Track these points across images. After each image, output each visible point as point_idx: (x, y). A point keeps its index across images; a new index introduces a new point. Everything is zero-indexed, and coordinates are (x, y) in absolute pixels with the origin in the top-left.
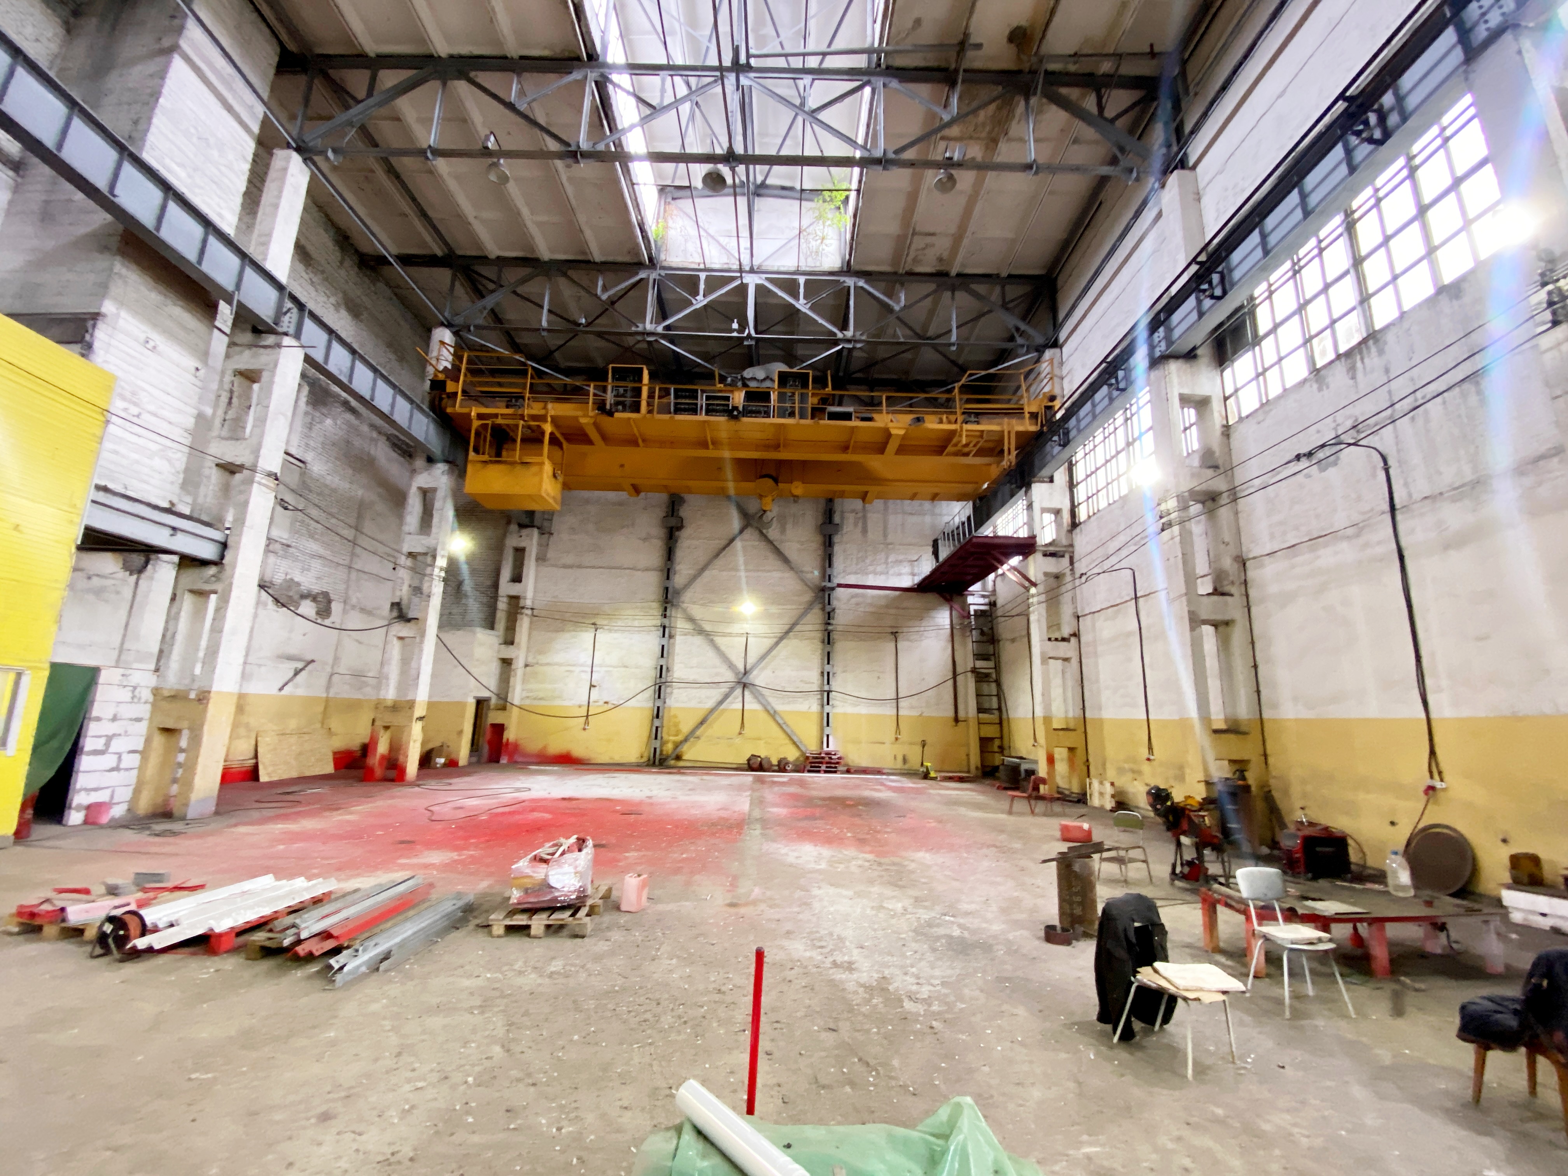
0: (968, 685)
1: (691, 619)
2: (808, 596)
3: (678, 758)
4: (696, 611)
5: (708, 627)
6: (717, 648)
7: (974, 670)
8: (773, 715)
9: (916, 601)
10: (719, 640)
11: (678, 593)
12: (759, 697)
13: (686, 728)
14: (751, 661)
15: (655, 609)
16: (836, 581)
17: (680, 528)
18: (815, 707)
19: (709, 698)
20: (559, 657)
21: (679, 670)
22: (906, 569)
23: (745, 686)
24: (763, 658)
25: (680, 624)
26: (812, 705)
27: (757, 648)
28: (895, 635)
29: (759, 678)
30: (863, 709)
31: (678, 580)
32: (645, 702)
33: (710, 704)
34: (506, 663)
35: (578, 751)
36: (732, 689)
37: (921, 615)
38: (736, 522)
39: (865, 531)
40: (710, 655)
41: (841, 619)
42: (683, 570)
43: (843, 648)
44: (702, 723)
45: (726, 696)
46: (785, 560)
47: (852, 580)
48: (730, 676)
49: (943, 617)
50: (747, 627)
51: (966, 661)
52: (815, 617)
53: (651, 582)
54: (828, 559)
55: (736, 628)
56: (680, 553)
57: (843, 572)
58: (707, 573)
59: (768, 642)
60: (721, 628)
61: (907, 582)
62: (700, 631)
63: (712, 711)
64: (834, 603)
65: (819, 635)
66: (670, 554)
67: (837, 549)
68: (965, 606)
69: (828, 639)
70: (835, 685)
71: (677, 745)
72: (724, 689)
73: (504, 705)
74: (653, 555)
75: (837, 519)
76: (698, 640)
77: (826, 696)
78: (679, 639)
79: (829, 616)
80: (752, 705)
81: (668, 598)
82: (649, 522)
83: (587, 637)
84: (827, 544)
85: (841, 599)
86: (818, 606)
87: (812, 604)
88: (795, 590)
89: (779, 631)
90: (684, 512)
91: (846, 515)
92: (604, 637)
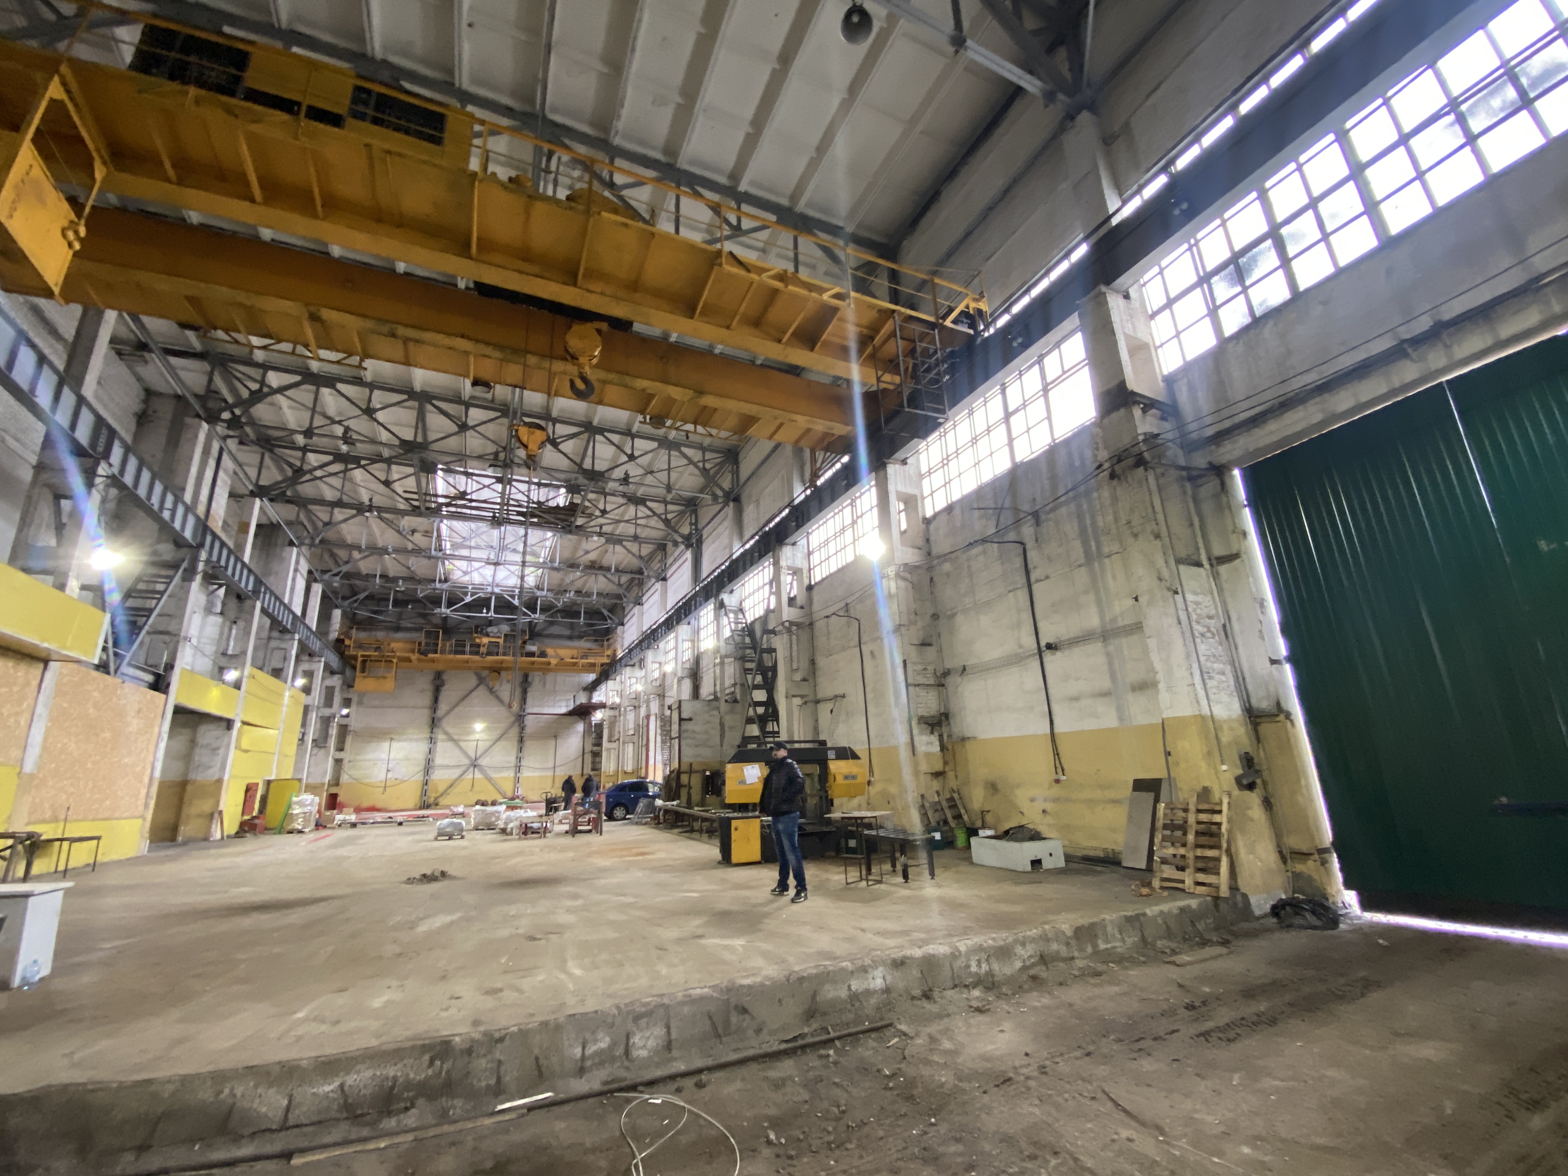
0: (588, 758)
1: (446, 733)
2: (512, 719)
3: (437, 804)
4: (450, 730)
5: (456, 737)
6: (460, 748)
7: (592, 751)
8: (490, 780)
9: (566, 720)
10: (461, 744)
11: (440, 720)
12: (482, 771)
13: (441, 789)
14: (479, 753)
15: (428, 730)
16: (529, 710)
17: (443, 685)
18: (512, 774)
19: (455, 773)
20: (368, 757)
21: (439, 760)
22: (564, 704)
23: (475, 766)
24: (486, 751)
25: (441, 736)
26: (511, 774)
27: (482, 746)
28: (556, 737)
29: (484, 762)
30: (537, 774)
31: (440, 712)
32: (419, 777)
33: (455, 776)
34: (339, 761)
35: (379, 805)
36: (468, 769)
37: (568, 727)
38: (474, 681)
39: (544, 685)
40: (457, 752)
41: (528, 730)
42: (443, 707)
43: (528, 744)
44: (451, 786)
45: (465, 772)
46: (502, 701)
47: (535, 710)
48: (467, 762)
49: (580, 727)
50: (477, 736)
51: (589, 747)
52: (515, 731)
53: (426, 714)
54: (524, 700)
55: (472, 737)
56: (443, 698)
57: (531, 707)
58: (456, 710)
59: (488, 744)
60: (463, 738)
61: (563, 710)
62: (451, 739)
63: (456, 780)
64: (526, 722)
65: (516, 739)
66: (436, 700)
67: (529, 695)
68: (590, 723)
69: (521, 740)
70: (523, 763)
71: (436, 799)
72: (463, 769)
73: (337, 784)
74: (426, 699)
75: (530, 679)
76: (450, 744)
77: (518, 768)
78: (439, 744)
79: (522, 730)
80: (478, 775)
81: (434, 723)
82: (425, 683)
83: (386, 745)
84: (525, 692)
85: (529, 721)
86: (517, 724)
87: (514, 723)
88: (504, 716)
89: (494, 737)
90: (445, 677)
91: (536, 678)
92: (395, 745)
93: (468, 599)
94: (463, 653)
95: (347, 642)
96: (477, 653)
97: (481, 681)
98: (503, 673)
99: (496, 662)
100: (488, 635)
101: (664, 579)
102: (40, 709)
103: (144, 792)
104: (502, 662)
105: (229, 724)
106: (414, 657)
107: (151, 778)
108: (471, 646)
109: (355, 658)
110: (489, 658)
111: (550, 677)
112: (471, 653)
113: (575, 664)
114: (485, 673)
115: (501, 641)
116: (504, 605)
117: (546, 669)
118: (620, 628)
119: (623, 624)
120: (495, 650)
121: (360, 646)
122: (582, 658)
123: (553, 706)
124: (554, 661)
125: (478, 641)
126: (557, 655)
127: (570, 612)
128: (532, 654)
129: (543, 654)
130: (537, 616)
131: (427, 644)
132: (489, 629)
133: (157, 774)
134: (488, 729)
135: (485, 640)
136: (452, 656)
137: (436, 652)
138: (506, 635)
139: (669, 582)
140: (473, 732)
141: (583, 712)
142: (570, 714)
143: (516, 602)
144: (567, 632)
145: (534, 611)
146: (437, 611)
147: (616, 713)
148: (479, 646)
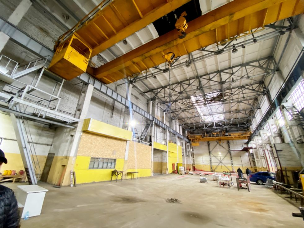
0: (252, 163)
1: (213, 155)
2: (227, 152)
3: (215, 171)
5: (215, 156)
6: (217, 158)
7: (252, 161)
8: (225, 166)
9: (242, 152)
11: (211, 152)
12: (223, 164)
13: (215, 167)
14: (221, 160)
15: (208, 154)
16: (231, 150)
17: (210, 144)
19: (217, 164)
20: (199, 159)
21: (213, 161)
23: (221, 163)
24: (223, 159)
25: (212, 156)
26: (231, 165)
27: (222, 158)
28: (240, 156)
29: (223, 162)
31: (211, 150)
32: (209, 164)
33: (217, 165)
34: (194, 160)
35: (203, 170)
36: (219, 163)
37: (244, 153)
38: (216, 143)
39: (233, 143)
42: (211, 149)
43: (233, 158)
44: (217, 167)
45: (219, 164)
46: (224, 147)
47: (233, 150)
49: (247, 154)
51: (251, 160)
52: (229, 154)
53: (207, 151)
54: (229, 147)
55: (219, 156)
56: (210, 147)
57: (231, 149)
58: (214, 150)
60: (217, 156)
61: (240, 149)
62: (214, 156)
63: (218, 166)
66: (209, 147)
67: (230, 146)
68: (249, 153)
69: (231, 157)
70: (233, 163)
71: (214, 169)
73: (194, 165)
74: (207, 147)
75: (229, 142)
76: (214, 157)
77: (232, 164)
78: (212, 157)
79: (231, 154)
80: (222, 165)
81: (210, 152)
82: (206, 144)
83: (201, 157)
84: (229, 145)
85: (232, 152)
86: (229, 153)
87: (228, 153)
88: (225, 151)
89: (224, 156)
90: (210, 142)
91: (231, 141)
92: (203, 157)
93: (209, 125)
94: (211, 137)
95: (189, 136)
96: (214, 136)
97: (218, 143)
98: (222, 141)
99: (219, 138)
100: (215, 132)
101: (260, 108)
102: (127, 149)
103: (150, 164)
104: (220, 138)
105: (166, 152)
106: (201, 138)
107: (151, 162)
108: (212, 135)
109: (190, 139)
110: (217, 137)
111: (234, 141)
112: (213, 136)
113: (239, 137)
114: (218, 141)
115: (219, 133)
116: (218, 125)
117: (232, 139)
118: (251, 126)
119: (251, 125)
120: (218, 135)
121: (191, 137)
122: (241, 135)
123: (237, 148)
124: (233, 137)
125: (214, 134)
126: (234, 135)
127: (235, 124)
128: (227, 136)
129: (230, 135)
130: (226, 126)
131: (203, 135)
132: (216, 131)
133: (152, 161)
134: (222, 154)
135: (215, 133)
136: (208, 138)
137: (205, 137)
138: (219, 132)
139: (262, 109)
140: (219, 155)
141: (246, 150)
142: (243, 150)
143: (220, 124)
144: (236, 129)
145: (225, 125)
146: (204, 128)
147: (256, 150)
148: (214, 135)
